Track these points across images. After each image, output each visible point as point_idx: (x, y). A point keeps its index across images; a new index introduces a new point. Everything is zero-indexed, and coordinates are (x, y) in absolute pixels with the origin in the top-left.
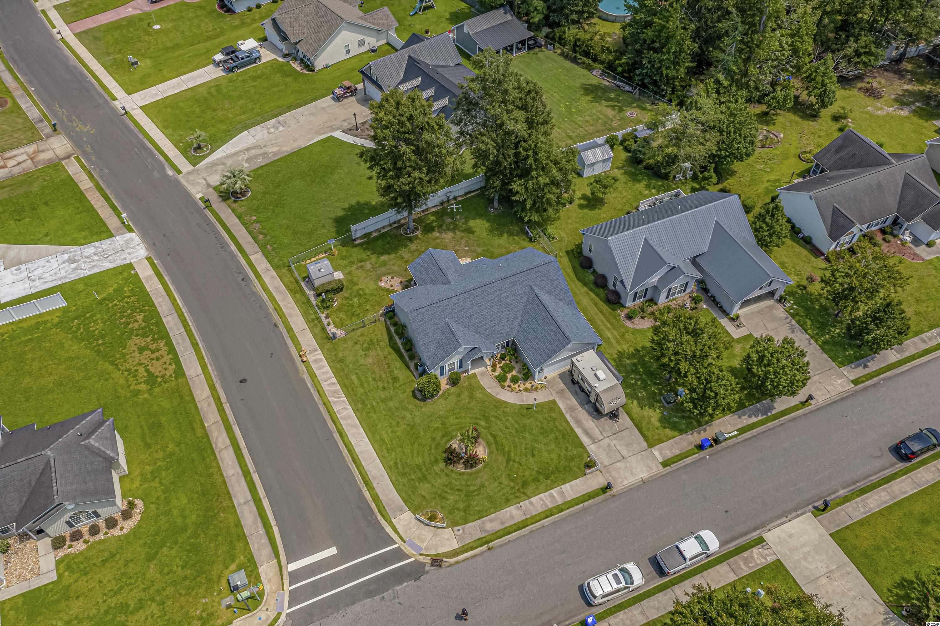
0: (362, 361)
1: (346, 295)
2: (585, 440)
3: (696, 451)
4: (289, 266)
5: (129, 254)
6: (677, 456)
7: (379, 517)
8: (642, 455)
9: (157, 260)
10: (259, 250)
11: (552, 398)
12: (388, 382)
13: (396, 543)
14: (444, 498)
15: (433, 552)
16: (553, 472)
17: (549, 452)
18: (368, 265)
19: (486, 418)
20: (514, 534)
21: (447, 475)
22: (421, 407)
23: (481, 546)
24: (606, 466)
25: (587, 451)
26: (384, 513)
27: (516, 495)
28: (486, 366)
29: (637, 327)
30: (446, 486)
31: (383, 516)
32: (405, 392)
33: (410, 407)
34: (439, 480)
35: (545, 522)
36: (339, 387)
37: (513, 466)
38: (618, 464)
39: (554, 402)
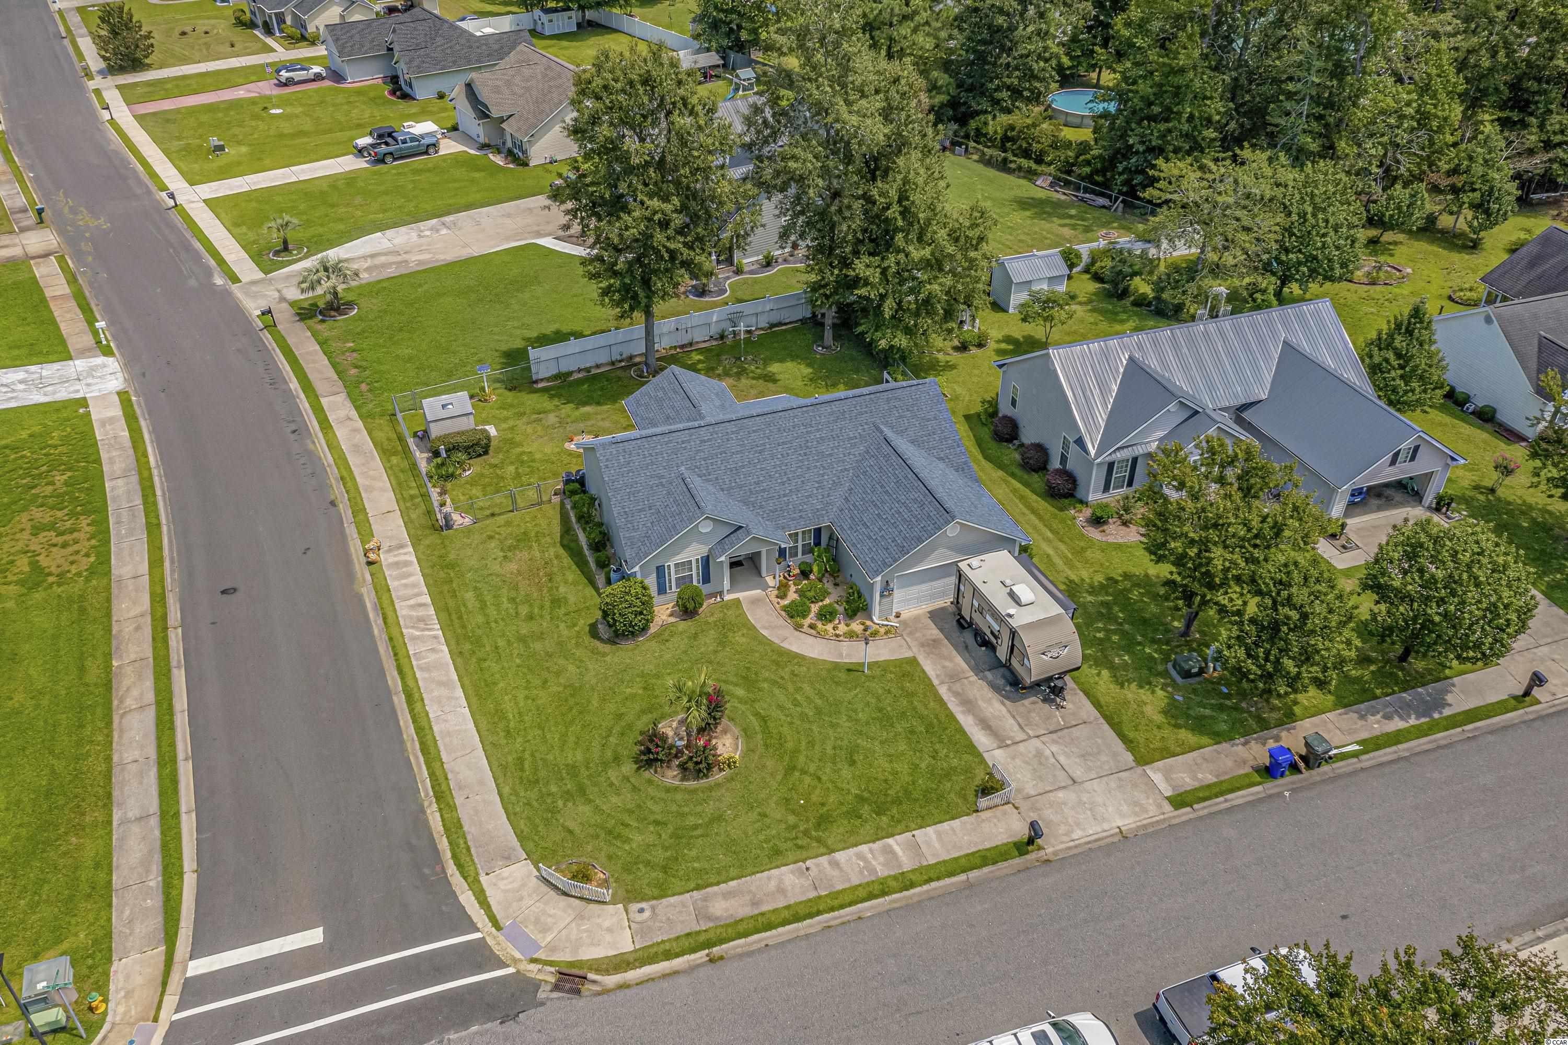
0: (496, 568)
1: (494, 461)
2: (980, 739)
3: (1257, 778)
4: (395, 415)
5: (88, 385)
6: (1209, 786)
7: (451, 869)
8: (1120, 779)
9: (138, 396)
10: (343, 389)
11: (909, 654)
12: (542, 607)
13: (477, 930)
14: (619, 837)
15: (565, 956)
16: (897, 801)
17: (890, 757)
18: (552, 419)
19: (749, 682)
20: (781, 930)
21: (635, 789)
22: (604, 655)
23: (693, 950)
24: (1029, 797)
25: (983, 761)
26: (464, 858)
27: (799, 842)
28: (765, 587)
29: (1111, 539)
30: (630, 812)
31: (459, 866)
32: (575, 625)
33: (578, 653)
34: (614, 800)
35: (866, 908)
36: (432, 611)
37: (801, 781)
38: (1061, 794)
39: (913, 661)
